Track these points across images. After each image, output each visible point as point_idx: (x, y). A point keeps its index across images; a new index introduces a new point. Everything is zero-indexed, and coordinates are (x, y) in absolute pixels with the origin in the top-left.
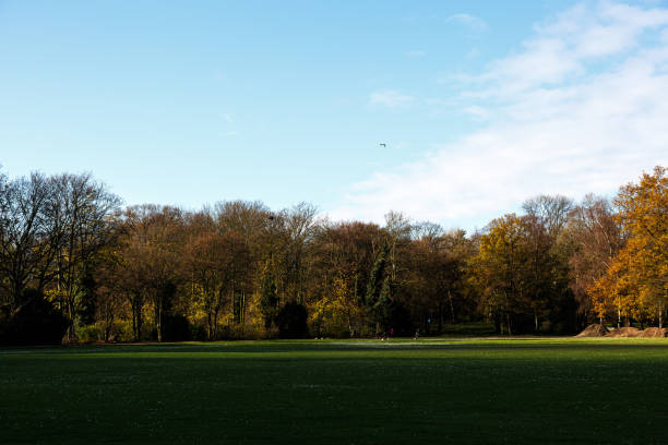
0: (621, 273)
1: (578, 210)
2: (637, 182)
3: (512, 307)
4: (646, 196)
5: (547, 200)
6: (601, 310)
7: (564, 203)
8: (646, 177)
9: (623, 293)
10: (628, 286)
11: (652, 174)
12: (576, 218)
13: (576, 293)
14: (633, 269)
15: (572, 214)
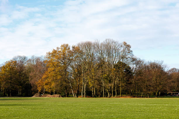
0: (46, 78)
1: (30, 60)
2: (51, 52)
3: (12, 88)
4: (54, 56)
5: (20, 57)
6: (39, 89)
7: (25, 58)
8: (54, 50)
9: (46, 84)
10: (48, 82)
11: (56, 49)
12: (29, 62)
13: (32, 84)
14: (50, 77)
15: (28, 61)
